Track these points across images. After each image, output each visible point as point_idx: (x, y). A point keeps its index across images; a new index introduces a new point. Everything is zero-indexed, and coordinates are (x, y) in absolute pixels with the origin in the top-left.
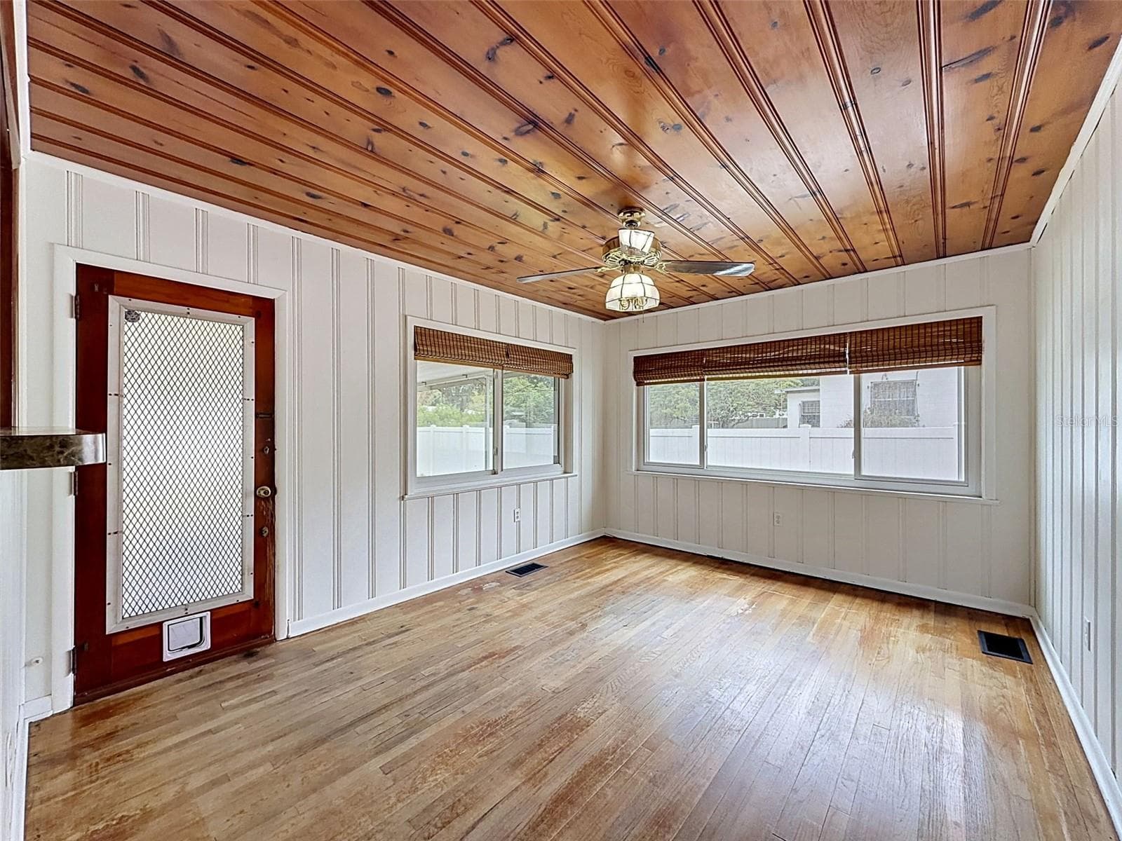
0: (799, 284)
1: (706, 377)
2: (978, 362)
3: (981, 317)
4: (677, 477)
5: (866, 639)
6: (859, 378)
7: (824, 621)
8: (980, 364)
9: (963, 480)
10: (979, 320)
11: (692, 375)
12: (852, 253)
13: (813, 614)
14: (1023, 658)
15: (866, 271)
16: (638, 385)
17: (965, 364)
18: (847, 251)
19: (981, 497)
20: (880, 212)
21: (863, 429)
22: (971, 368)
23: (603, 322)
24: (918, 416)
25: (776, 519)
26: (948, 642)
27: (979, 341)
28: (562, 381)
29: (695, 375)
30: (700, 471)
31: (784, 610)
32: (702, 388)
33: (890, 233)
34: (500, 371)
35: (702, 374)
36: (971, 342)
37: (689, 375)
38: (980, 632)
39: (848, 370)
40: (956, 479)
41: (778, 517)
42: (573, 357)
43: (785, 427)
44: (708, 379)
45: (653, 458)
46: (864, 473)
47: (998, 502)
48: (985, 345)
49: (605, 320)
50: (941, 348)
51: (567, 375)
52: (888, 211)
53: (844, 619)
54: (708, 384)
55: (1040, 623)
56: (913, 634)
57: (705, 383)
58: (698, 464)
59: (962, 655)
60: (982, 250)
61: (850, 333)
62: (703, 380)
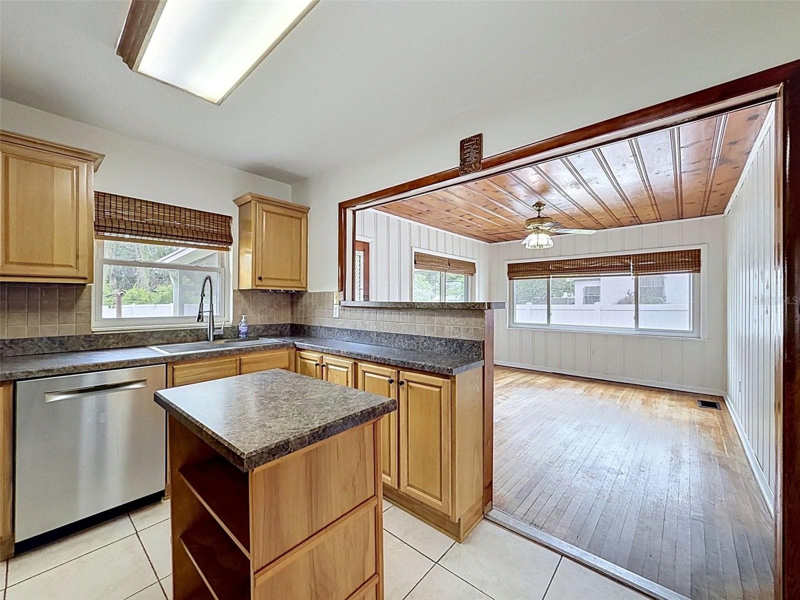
0: (606, 228)
1: (551, 276)
2: (699, 271)
3: (700, 249)
4: (533, 330)
5: (644, 402)
6: (638, 278)
7: (623, 398)
8: (700, 272)
9: (691, 330)
10: (699, 250)
11: (543, 275)
12: (636, 218)
13: (617, 394)
14: (717, 407)
15: (642, 224)
16: (510, 279)
17: (693, 272)
18: (634, 217)
19: (700, 338)
20: (652, 205)
21: (639, 305)
22: (696, 274)
23: (489, 244)
24: (665, 297)
25: (592, 352)
26: (683, 404)
27: (699, 261)
28: (470, 277)
29: (545, 275)
30: (548, 327)
31: (602, 394)
32: (549, 282)
33: (655, 206)
34: (444, 273)
35: (549, 275)
36: (695, 261)
37: (541, 275)
38: (698, 400)
39: (632, 274)
40: (688, 329)
41: (593, 351)
42: (476, 264)
43: (574, 303)
44: (553, 277)
45: (518, 320)
46: (640, 327)
47: (708, 340)
48: (702, 263)
49: (490, 243)
50: (680, 264)
51: (472, 274)
52: (656, 205)
53: (633, 396)
54: (552, 281)
55: (728, 398)
56: (666, 401)
57: (551, 279)
58: (546, 323)
59: (689, 407)
60: (701, 216)
61: (633, 255)
62: (550, 277)
